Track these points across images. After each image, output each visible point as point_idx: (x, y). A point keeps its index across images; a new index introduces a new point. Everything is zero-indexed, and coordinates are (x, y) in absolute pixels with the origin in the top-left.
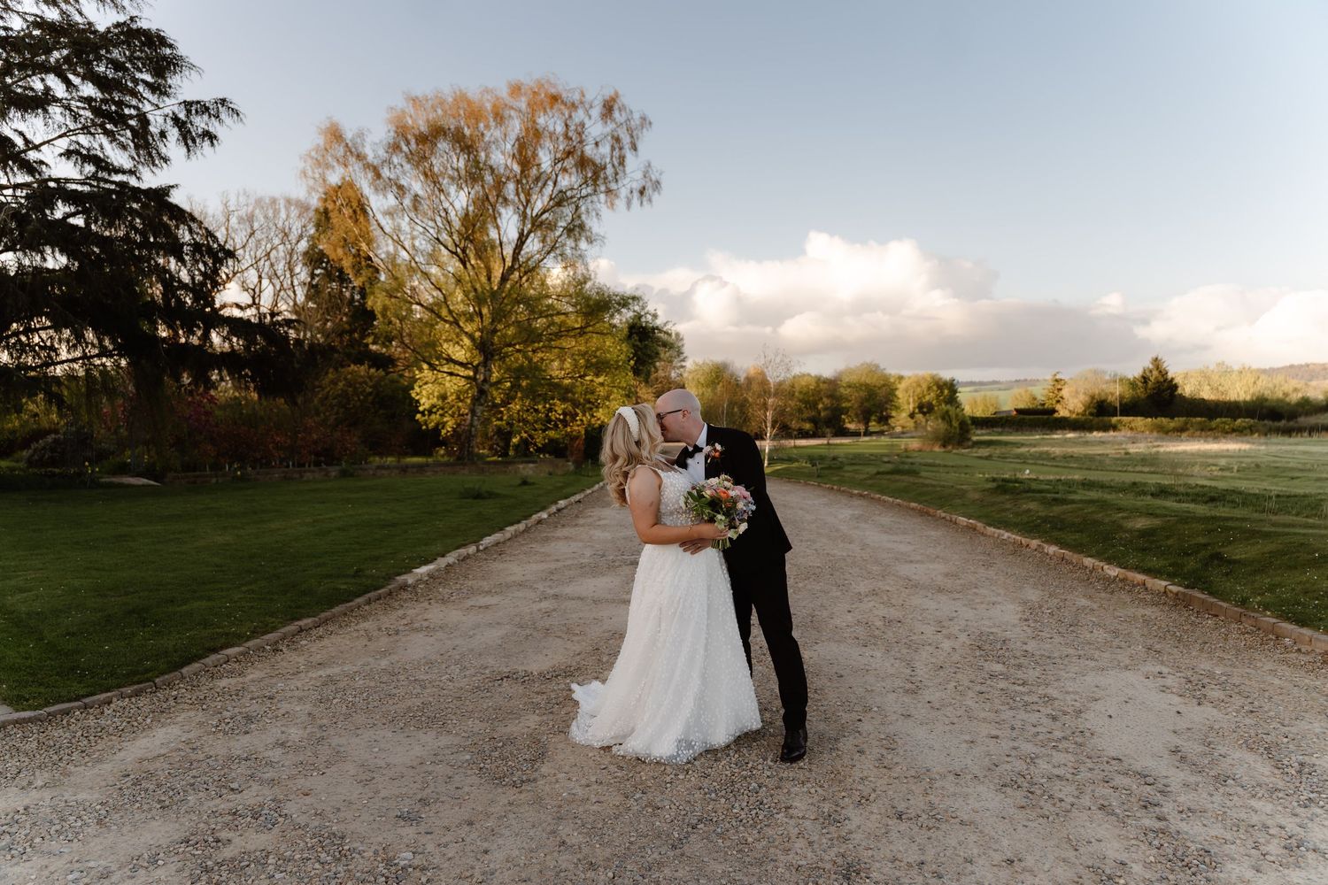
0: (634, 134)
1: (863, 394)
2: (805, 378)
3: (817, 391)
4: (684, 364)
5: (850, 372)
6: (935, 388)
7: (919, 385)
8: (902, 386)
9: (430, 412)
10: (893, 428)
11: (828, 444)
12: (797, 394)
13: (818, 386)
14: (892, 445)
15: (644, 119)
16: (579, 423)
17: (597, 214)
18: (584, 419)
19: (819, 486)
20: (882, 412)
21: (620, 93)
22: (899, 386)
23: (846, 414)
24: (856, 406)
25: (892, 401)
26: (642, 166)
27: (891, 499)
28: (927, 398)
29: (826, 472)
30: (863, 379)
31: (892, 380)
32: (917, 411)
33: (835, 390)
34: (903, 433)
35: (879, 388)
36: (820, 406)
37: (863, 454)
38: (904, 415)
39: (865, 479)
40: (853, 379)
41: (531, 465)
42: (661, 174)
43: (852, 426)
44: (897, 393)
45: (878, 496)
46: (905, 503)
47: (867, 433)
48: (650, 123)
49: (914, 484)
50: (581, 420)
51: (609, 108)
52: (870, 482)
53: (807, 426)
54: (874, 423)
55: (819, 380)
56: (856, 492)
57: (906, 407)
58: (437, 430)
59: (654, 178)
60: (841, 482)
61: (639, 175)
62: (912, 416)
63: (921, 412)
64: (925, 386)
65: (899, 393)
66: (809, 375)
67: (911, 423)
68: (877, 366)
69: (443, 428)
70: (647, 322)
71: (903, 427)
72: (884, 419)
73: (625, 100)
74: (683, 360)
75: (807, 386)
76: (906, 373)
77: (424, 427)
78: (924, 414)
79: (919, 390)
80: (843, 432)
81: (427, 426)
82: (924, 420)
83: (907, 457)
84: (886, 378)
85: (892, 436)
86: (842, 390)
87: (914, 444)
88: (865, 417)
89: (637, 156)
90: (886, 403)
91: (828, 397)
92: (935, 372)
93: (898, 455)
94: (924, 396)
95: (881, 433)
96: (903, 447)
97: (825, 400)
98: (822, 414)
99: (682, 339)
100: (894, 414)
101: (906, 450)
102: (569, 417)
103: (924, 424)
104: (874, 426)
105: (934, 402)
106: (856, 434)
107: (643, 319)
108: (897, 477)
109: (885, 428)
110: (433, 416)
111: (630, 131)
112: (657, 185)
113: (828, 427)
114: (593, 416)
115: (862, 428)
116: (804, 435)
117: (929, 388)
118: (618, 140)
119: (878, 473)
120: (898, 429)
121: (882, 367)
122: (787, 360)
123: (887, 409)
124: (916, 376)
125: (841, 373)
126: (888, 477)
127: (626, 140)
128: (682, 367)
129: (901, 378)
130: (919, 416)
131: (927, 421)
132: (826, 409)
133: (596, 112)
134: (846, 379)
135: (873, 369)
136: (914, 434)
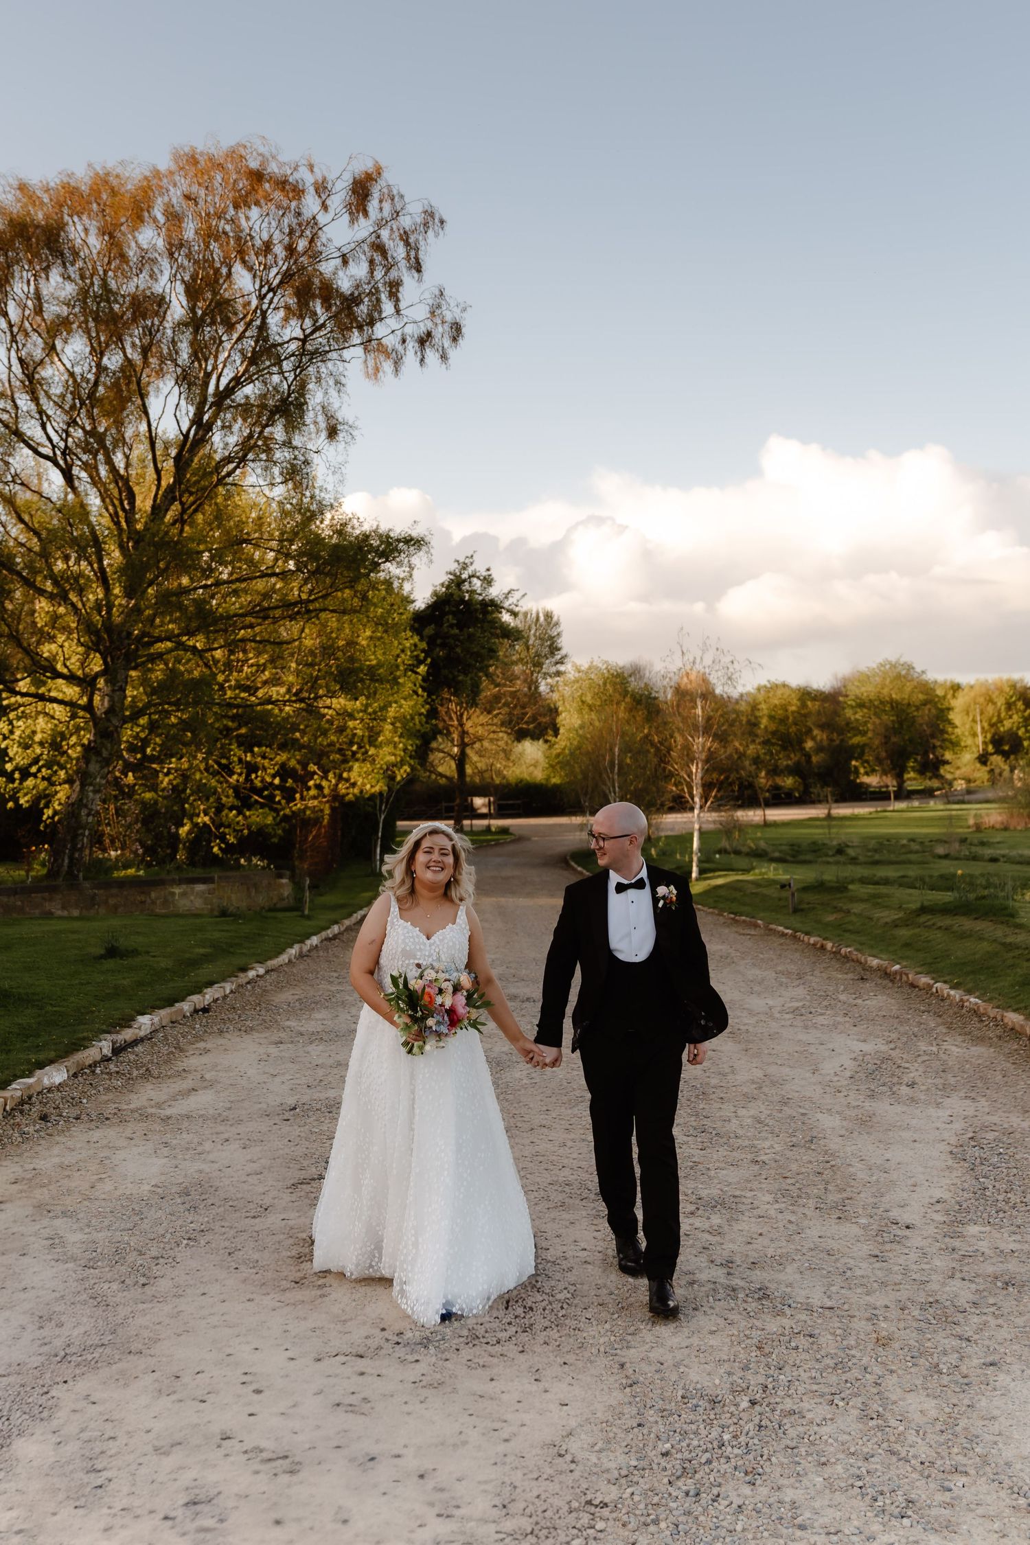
0: (411, 240)
1: (889, 719)
2: (779, 692)
3: (802, 715)
4: (562, 668)
5: (864, 678)
6: (1020, 705)
7: (991, 701)
8: (958, 703)
9: (25, 773)
10: (950, 784)
11: (829, 817)
12: (764, 722)
13: (804, 705)
14: (950, 818)
15: (430, 213)
16: (313, 792)
17: (337, 383)
18: (324, 783)
19: (794, 937)
20: (926, 753)
21: (383, 164)
22: (954, 703)
23: (860, 757)
24: (877, 742)
25: (943, 732)
26: (427, 295)
27: (956, 994)
28: (1008, 724)
29: (811, 897)
30: (885, 691)
31: (940, 692)
32: (990, 748)
33: (836, 713)
34: (969, 792)
35: (918, 709)
36: (809, 744)
37: (898, 837)
38: (968, 757)
39: (896, 925)
40: (867, 691)
41: (200, 887)
42: (464, 310)
43: (873, 781)
44: (951, 716)
45: (924, 980)
46: (992, 1012)
47: (902, 794)
48: (442, 222)
49: (1009, 947)
50: (319, 787)
51: (361, 191)
52: (904, 933)
53: (789, 782)
54: (912, 775)
55: (806, 695)
56: (874, 962)
57: (969, 741)
58: (35, 811)
59: (449, 317)
60: (841, 931)
61: (421, 312)
62: (983, 759)
63: (998, 751)
64: (1001, 702)
65: (955, 717)
66: (784, 685)
67: (981, 774)
68: (910, 668)
69: (47, 806)
70: (472, 592)
71: (969, 781)
72: (932, 767)
73: (391, 177)
74: (561, 662)
75: (784, 708)
76: (964, 679)
77: (10, 805)
78: (1006, 755)
79: (990, 709)
80: (858, 794)
81: (16, 800)
82: (1007, 768)
83: (983, 844)
84: (926, 688)
85: (949, 798)
86: (849, 713)
87: (993, 815)
88: (896, 763)
89: (420, 280)
90: (933, 736)
91: (822, 727)
92: (1016, 676)
93: (963, 841)
94: (1000, 721)
95: (928, 793)
96: (971, 822)
97: (816, 732)
98: (814, 759)
99: (557, 624)
100: (948, 756)
101: (978, 828)
102: (293, 779)
103: (1006, 774)
104: (913, 781)
105: (1021, 732)
106: (880, 796)
107: (466, 587)
108: (966, 923)
109: (935, 783)
110: (30, 782)
111: (405, 238)
112: (456, 331)
113: (826, 784)
114: (340, 778)
115: (891, 783)
116: (780, 799)
117: (1009, 706)
118: (379, 248)
119: (923, 910)
120: (960, 785)
121: (918, 670)
122: (726, 660)
123: (934, 747)
124: (984, 684)
125: (846, 682)
126: (947, 921)
127: (398, 251)
128: (558, 673)
129: (956, 688)
130: (997, 760)
131: (1012, 770)
132: (819, 749)
133: (338, 200)
134: (854, 691)
135: (901, 674)
136: (990, 795)
